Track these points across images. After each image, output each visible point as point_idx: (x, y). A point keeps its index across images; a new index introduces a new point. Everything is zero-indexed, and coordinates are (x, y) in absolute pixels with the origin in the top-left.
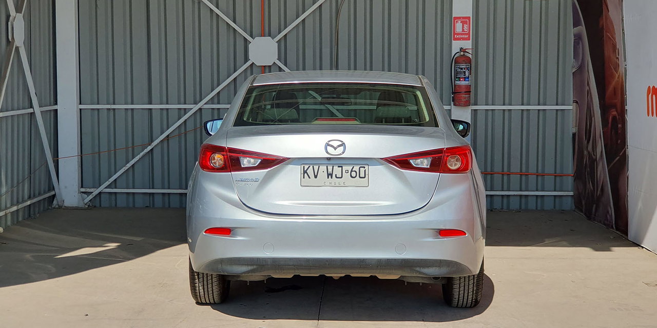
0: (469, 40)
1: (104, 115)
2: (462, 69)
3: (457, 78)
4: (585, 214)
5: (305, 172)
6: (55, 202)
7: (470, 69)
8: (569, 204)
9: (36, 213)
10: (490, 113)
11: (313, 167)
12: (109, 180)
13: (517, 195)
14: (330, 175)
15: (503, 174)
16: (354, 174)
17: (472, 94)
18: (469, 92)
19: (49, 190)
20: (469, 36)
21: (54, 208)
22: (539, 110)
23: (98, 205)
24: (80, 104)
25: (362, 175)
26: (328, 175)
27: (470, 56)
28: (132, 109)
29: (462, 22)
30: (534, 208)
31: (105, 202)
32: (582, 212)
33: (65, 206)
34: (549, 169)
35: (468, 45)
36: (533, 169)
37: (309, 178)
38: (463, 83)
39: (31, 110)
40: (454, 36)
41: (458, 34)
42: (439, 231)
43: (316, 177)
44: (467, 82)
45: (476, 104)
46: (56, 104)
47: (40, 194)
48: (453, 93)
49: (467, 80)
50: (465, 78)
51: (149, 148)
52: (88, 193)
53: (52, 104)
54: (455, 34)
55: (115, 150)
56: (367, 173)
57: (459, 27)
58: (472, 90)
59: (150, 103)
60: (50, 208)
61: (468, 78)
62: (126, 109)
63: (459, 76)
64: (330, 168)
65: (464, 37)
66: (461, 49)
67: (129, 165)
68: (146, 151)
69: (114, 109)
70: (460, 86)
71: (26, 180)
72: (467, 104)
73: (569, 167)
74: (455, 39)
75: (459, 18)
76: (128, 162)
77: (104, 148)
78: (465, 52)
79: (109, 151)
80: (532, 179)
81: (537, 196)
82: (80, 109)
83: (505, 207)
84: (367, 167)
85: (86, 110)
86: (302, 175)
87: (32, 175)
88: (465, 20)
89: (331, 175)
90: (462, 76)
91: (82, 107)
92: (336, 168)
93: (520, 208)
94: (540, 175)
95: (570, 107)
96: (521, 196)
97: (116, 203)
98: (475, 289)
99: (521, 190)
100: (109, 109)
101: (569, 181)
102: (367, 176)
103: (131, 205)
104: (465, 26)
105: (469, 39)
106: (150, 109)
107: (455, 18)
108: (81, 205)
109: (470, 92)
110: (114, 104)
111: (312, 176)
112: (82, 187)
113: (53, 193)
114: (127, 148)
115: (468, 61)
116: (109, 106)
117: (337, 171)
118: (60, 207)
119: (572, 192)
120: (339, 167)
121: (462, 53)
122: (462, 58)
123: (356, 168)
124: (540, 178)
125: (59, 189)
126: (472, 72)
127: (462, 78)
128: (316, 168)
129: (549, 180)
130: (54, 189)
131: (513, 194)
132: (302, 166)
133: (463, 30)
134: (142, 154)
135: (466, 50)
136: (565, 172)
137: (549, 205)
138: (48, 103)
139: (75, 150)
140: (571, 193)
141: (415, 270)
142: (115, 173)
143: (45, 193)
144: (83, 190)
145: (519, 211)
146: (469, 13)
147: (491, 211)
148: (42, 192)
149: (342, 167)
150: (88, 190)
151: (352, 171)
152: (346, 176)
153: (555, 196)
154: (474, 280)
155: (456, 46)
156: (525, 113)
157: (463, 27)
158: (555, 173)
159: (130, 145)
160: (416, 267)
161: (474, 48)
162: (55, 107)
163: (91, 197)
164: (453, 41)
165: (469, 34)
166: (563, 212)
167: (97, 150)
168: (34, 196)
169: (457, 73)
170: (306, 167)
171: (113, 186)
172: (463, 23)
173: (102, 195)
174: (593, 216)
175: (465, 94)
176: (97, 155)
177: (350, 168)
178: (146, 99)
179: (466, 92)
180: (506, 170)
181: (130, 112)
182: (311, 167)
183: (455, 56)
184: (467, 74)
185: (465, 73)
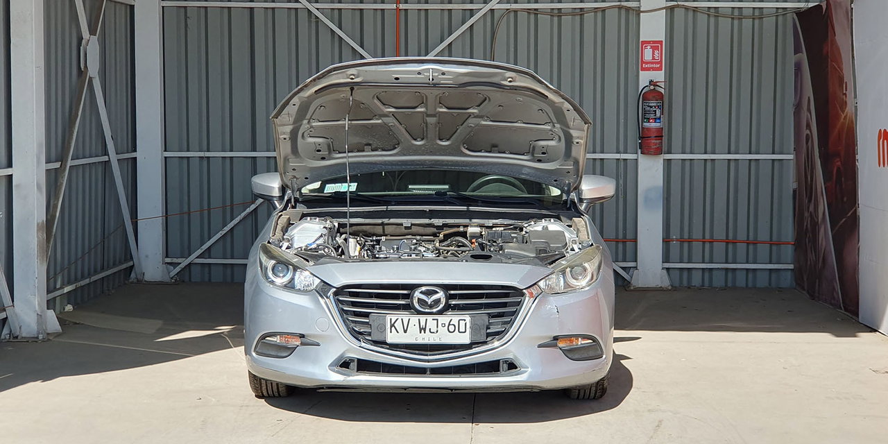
0: (661, 70)
1: (195, 166)
2: (651, 107)
3: (645, 118)
4: (808, 293)
6: (133, 275)
7: (661, 108)
8: (787, 281)
9: (111, 288)
10: (688, 163)
12: (202, 247)
13: (722, 269)
15: (704, 242)
17: (665, 139)
18: (660, 137)
19: (126, 261)
20: (661, 66)
21: (132, 283)
22: (750, 160)
23: (187, 279)
24: (165, 151)
27: (662, 91)
28: (231, 158)
29: (652, 47)
30: (745, 286)
31: (196, 275)
32: (804, 290)
33: (145, 281)
34: (764, 235)
35: (659, 76)
36: (742, 236)
38: (653, 125)
39: (105, 158)
40: (642, 66)
41: (647, 63)
44: (658, 124)
45: (669, 152)
46: (135, 151)
47: (115, 265)
48: (640, 138)
49: (658, 121)
50: (655, 119)
51: (253, 207)
52: (175, 265)
53: (130, 150)
54: (643, 62)
55: (209, 209)
57: (648, 54)
58: (665, 133)
59: (254, 150)
60: (127, 282)
61: (660, 119)
62: (224, 158)
63: (647, 116)
65: (654, 66)
66: (651, 82)
67: (227, 229)
68: (248, 210)
69: (208, 158)
70: (649, 129)
71: (99, 246)
72: (659, 152)
73: (789, 233)
74: (643, 69)
75: (648, 42)
76: (225, 225)
77: (195, 206)
78: (655, 85)
79: (202, 211)
80: (741, 248)
81: (747, 270)
82: (166, 158)
83: (707, 283)
85: (173, 159)
87: (106, 240)
88: (655, 45)
90: (652, 116)
91: (167, 154)
93: (726, 286)
94: (752, 243)
95: (791, 157)
96: (727, 269)
97: (210, 277)
99: (727, 263)
100: (201, 158)
101: (788, 251)
103: (229, 279)
104: (656, 52)
106: (255, 158)
107: (644, 42)
108: (167, 279)
109: (662, 136)
110: (208, 151)
112: (167, 257)
113: (131, 264)
114: (224, 207)
115: (660, 96)
116: (201, 154)
118: (139, 281)
119: (792, 265)
121: (652, 87)
122: (652, 93)
124: (751, 247)
125: (139, 259)
126: (664, 111)
127: (652, 119)
129: (763, 250)
130: (131, 258)
131: (717, 267)
133: (653, 57)
134: (243, 215)
135: (658, 83)
136: (783, 240)
137: (762, 281)
138: (126, 149)
139: (159, 209)
140: (791, 267)
142: (209, 239)
143: (121, 263)
144: (168, 260)
145: (725, 288)
146: (661, 36)
147: (689, 288)
148: (117, 262)
150: (175, 260)
153: (770, 269)
155: (645, 78)
156: (732, 164)
157: (653, 54)
158: (771, 240)
159: (228, 203)
161: (667, 80)
162: (133, 155)
163: (178, 269)
164: (640, 72)
165: (661, 63)
166: (780, 290)
167: (186, 209)
168: (108, 267)
169: (645, 112)
171: (207, 255)
172: (654, 49)
173: (193, 268)
174: (817, 294)
175: (656, 140)
176: (186, 216)
178: (249, 145)
179: (656, 137)
180: (707, 237)
181: (228, 161)
183: (643, 92)
184: (658, 114)
185: (655, 113)
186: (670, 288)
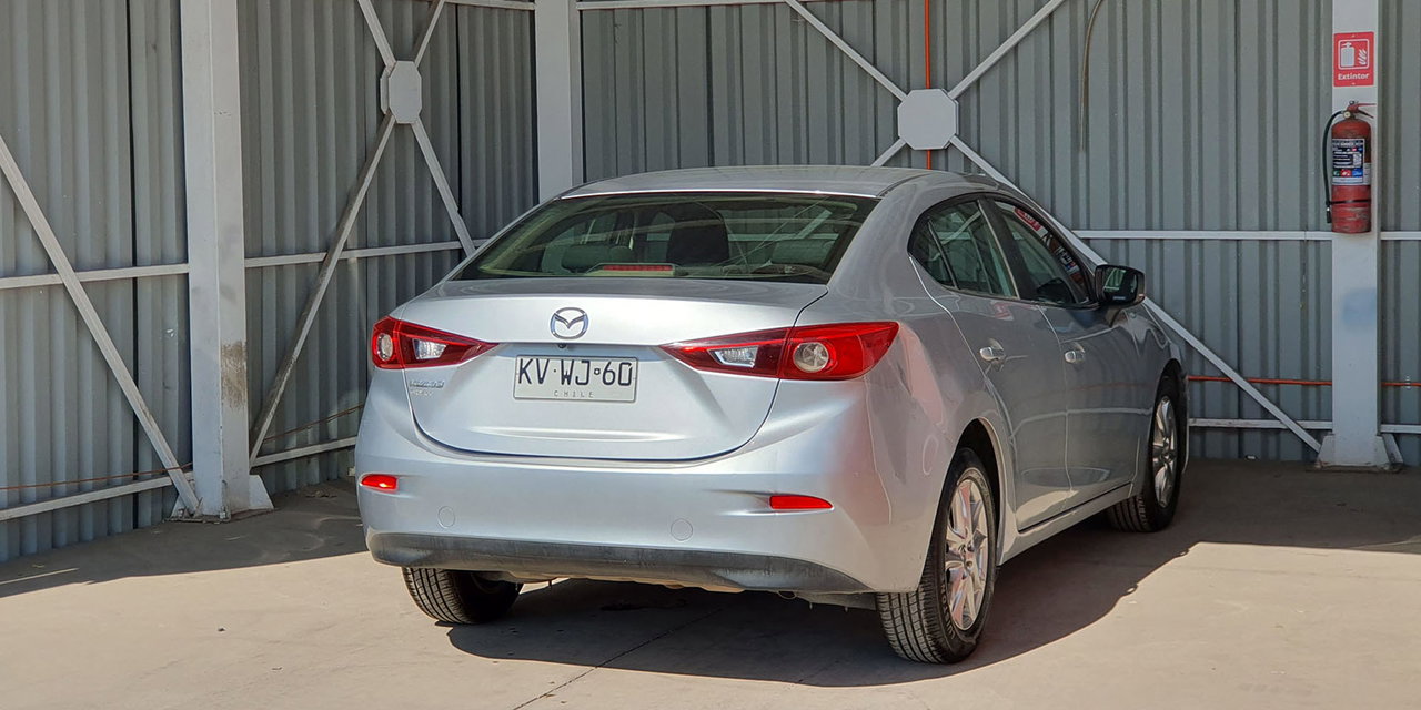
0: (1372, 84)
2: (1344, 149)
3: (1336, 169)
5: (523, 371)
11: (538, 361)
14: (566, 378)
16: (609, 377)
17: (1375, 206)
18: (1364, 202)
20: (1372, 76)
25: (625, 380)
26: (563, 377)
29: (1353, 44)
35: (1368, 96)
37: (530, 382)
38: (1350, 181)
40: (1336, 77)
41: (1345, 72)
42: (769, 497)
43: (541, 381)
44: (1359, 179)
45: (1396, 228)
48: (1329, 204)
49: (1358, 173)
50: (1352, 169)
54: (1338, 71)
56: (633, 376)
57: (1347, 57)
58: (1374, 196)
61: (1361, 169)
63: (1339, 165)
64: (567, 363)
65: (1360, 77)
66: (1350, 104)
70: (1341, 188)
72: (1365, 227)
74: (1339, 83)
75: (1348, 36)
78: (1357, 111)
84: (634, 363)
86: (518, 376)
88: (1360, 40)
89: (569, 378)
90: (1346, 165)
92: (578, 363)
98: (924, 623)
102: (633, 381)
104: (1362, 53)
105: (1369, 82)
107: (1339, 37)
109: (1369, 200)
111: (534, 378)
115: (1365, 130)
117: (580, 369)
120: (583, 361)
121: (1351, 115)
122: (1351, 125)
123: (615, 366)
127: (1346, 170)
128: (543, 362)
132: (519, 359)
133: (1357, 63)
135: (1360, 108)
141: (715, 574)
146: (1371, 24)
149: (588, 362)
151: (606, 371)
152: (596, 380)
154: (918, 605)
155: (1341, 98)
157: (1357, 55)
160: (719, 567)
161: (1382, 102)
164: (1334, 88)
165: (1370, 71)
169: (1335, 159)
170: (526, 360)
172: (1358, 46)
175: (1356, 206)
177: (602, 365)
179: (1356, 201)
182: (535, 361)
183: (1334, 122)
184: (1357, 160)
185: (1352, 160)
186: (1386, 469)
